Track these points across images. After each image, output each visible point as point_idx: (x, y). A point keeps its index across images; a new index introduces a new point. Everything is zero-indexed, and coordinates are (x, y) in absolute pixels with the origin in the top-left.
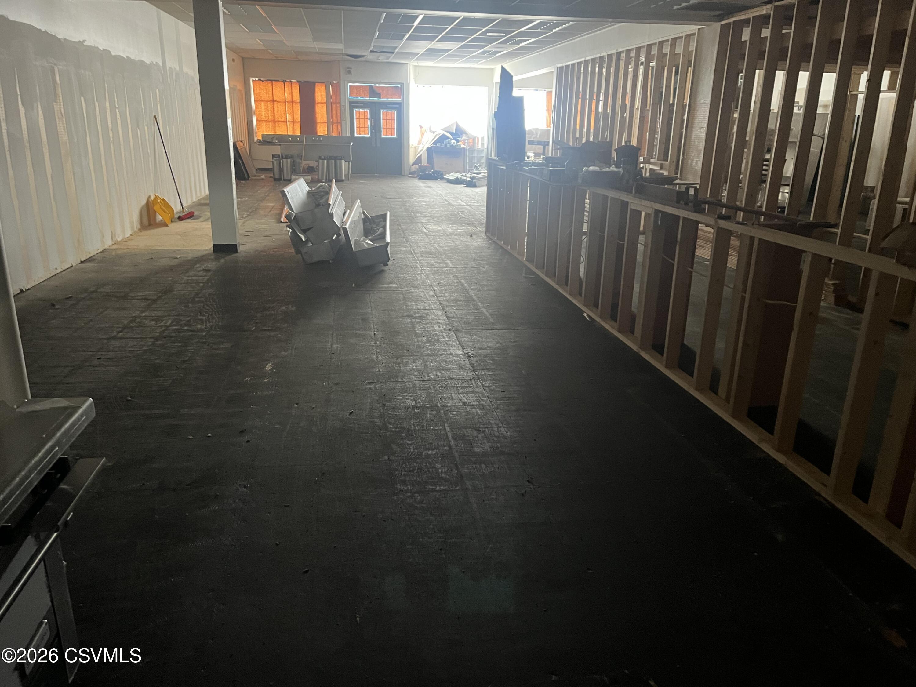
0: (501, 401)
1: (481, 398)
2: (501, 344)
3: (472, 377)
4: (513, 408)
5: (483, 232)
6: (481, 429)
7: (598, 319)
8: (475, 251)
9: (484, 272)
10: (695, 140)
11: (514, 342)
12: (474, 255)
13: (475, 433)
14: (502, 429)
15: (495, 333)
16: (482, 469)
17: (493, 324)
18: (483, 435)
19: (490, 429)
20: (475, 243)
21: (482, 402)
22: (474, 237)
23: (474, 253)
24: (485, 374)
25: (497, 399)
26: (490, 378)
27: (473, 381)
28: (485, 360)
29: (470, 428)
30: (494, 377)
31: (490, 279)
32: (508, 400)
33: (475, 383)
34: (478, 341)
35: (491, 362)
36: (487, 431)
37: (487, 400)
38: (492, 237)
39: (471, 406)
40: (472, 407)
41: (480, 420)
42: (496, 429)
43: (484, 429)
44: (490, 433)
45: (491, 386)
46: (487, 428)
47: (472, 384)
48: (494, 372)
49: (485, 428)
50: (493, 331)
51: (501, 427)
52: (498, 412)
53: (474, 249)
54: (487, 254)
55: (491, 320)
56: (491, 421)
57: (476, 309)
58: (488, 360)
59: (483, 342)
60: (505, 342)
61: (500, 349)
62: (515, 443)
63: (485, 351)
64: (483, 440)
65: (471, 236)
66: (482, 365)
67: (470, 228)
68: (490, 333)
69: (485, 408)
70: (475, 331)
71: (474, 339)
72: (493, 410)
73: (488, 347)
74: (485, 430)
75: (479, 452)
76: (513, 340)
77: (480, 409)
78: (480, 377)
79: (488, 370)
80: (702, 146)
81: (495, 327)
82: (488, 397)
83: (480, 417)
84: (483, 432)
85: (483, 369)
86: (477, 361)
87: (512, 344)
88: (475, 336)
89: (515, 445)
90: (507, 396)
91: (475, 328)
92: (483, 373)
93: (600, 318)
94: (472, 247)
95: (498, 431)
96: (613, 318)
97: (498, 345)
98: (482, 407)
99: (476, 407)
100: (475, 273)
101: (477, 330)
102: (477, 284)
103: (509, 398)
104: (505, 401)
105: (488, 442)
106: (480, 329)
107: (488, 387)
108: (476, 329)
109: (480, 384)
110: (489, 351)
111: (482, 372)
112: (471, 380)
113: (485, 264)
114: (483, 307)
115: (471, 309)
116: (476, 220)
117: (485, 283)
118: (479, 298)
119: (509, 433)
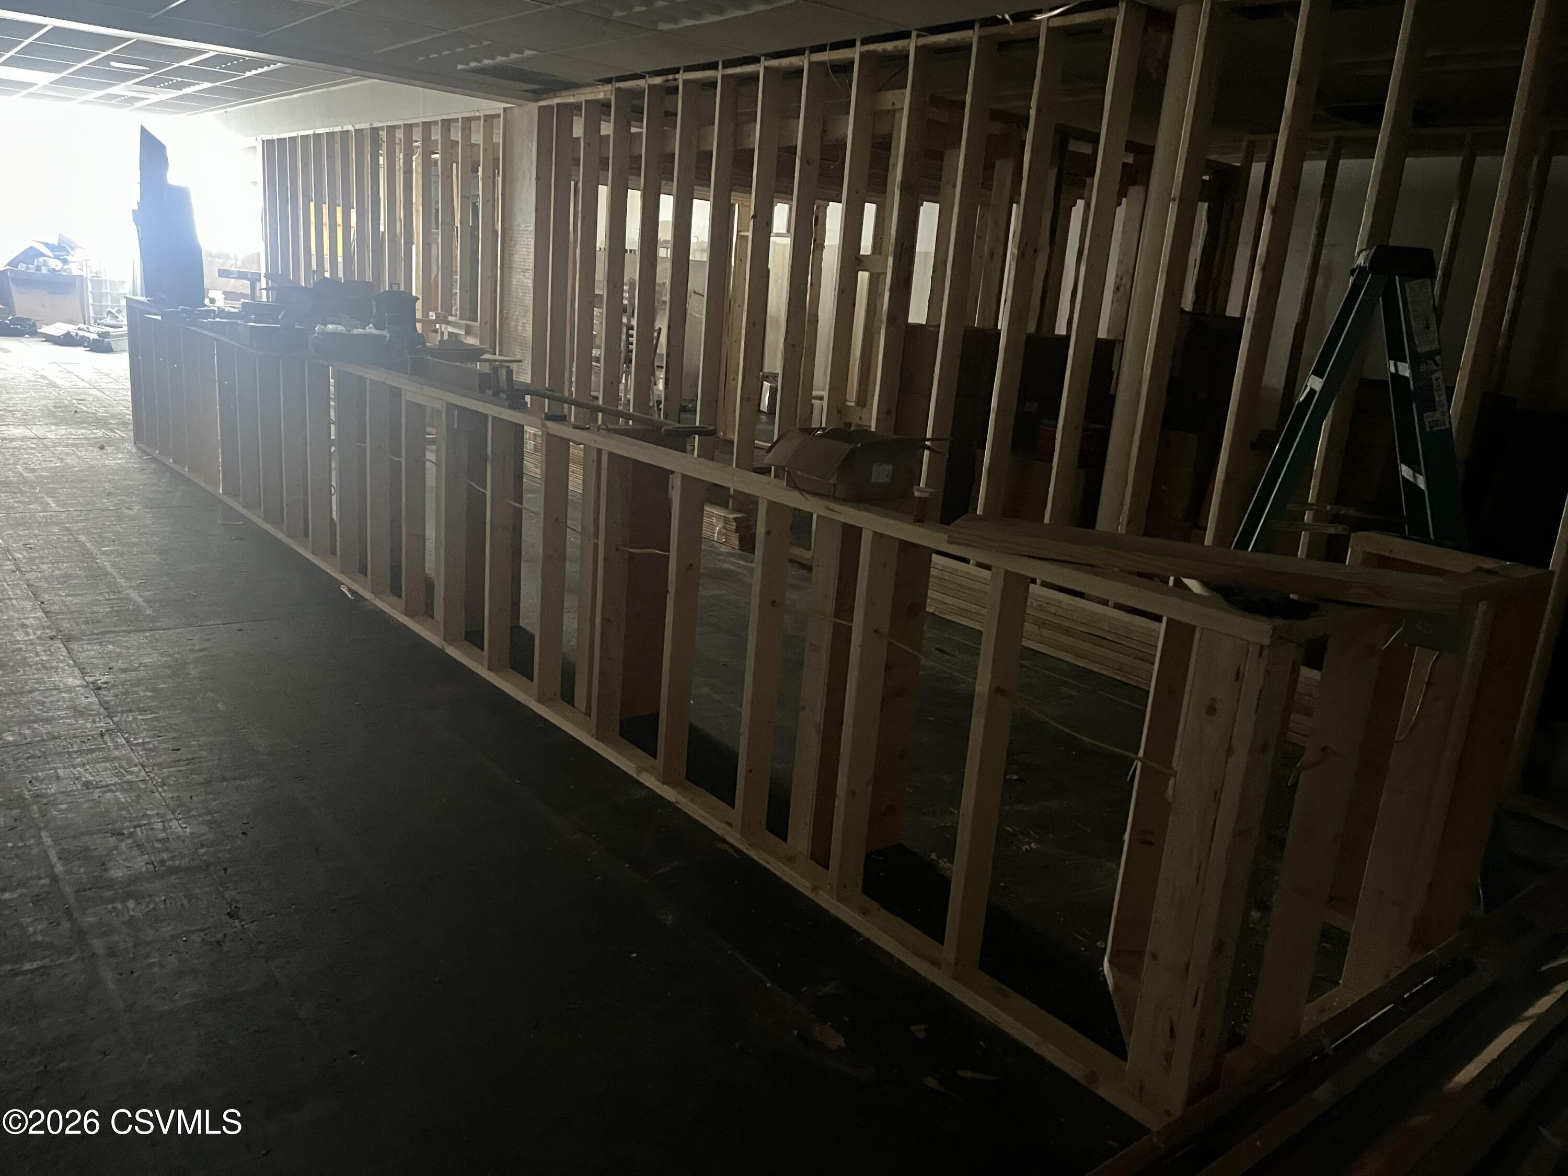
0: (171, 769)
1: (124, 769)
2: (170, 655)
3: (104, 730)
4: (197, 778)
5: (129, 439)
6: (126, 832)
7: (368, 595)
8: (110, 477)
9: (132, 518)
10: (517, 289)
11: (201, 650)
12: (108, 486)
13: (113, 840)
14: (174, 823)
15: (157, 636)
16: (128, 911)
17: (153, 619)
18: (130, 841)
19: (147, 827)
20: (110, 462)
21: (129, 777)
22: (109, 449)
23: (109, 481)
24: (135, 719)
25: (160, 766)
26: (146, 727)
27: (107, 738)
28: (136, 692)
29: (99, 831)
30: (155, 723)
31: (146, 530)
32: (188, 764)
33: (112, 740)
34: (120, 655)
35: (149, 694)
36: (139, 834)
37: (140, 770)
38: (148, 450)
39: (102, 787)
40: (106, 789)
41: (124, 813)
42: (159, 826)
43: (132, 830)
44: (148, 835)
45: (148, 743)
46: (139, 826)
47: (105, 743)
48: (155, 713)
49: (135, 827)
50: (152, 632)
51: (171, 820)
52: (165, 791)
53: (110, 474)
54: (139, 483)
55: (149, 612)
56: (148, 813)
57: (114, 592)
58: (144, 691)
59: (131, 656)
60: (178, 653)
61: (170, 667)
62: (202, 846)
63: (133, 674)
64: (130, 852)
65: (102, 448)
66: (128, 703)
67: (99, 433)
68: (146, 637)
69: (134, 787)
70: (112, 635)
71: (110, 652)
72: (154, 788)
73: (141, 664)
74: (135, 832)
75: (122, 877)
76: (198, 647)
77: (124, 791)
78: (123, 726)
79: (142, 711)
80: (529, 300)
81: (158, 624)
82: (141, 764)
83: (122, 807)
84: (131, 835)
85: (130, 711)
86: (117, 696)
87: (195, 655)
88: (110, 647)
89: (202, 851)
90: (184, 758)
91: (113, 629)
92: (130, 718)
93: (373, 593)
94: (103, 470)
95: (164, 829)
96: (396, 591)
97: (165, 659)
98: (129, 787)
99: (114, 788)
100: (111, 521)
101: (114, 634)
102: (117, 542)
103: (189, 761)
104: (180, 768)
105: (142, 854)
106: (123, 631)
107: (143, 744)
108: (114, 632)
109: (124, 741)
110: (143, 674)
111: (127, 716)
112: (102, 735)
113: (133, 502)
114: (130, 587)
115: (101, 594)
116: (113, 416)
117: (134, 540)
118: (122, 569)
119: (188, 830)
